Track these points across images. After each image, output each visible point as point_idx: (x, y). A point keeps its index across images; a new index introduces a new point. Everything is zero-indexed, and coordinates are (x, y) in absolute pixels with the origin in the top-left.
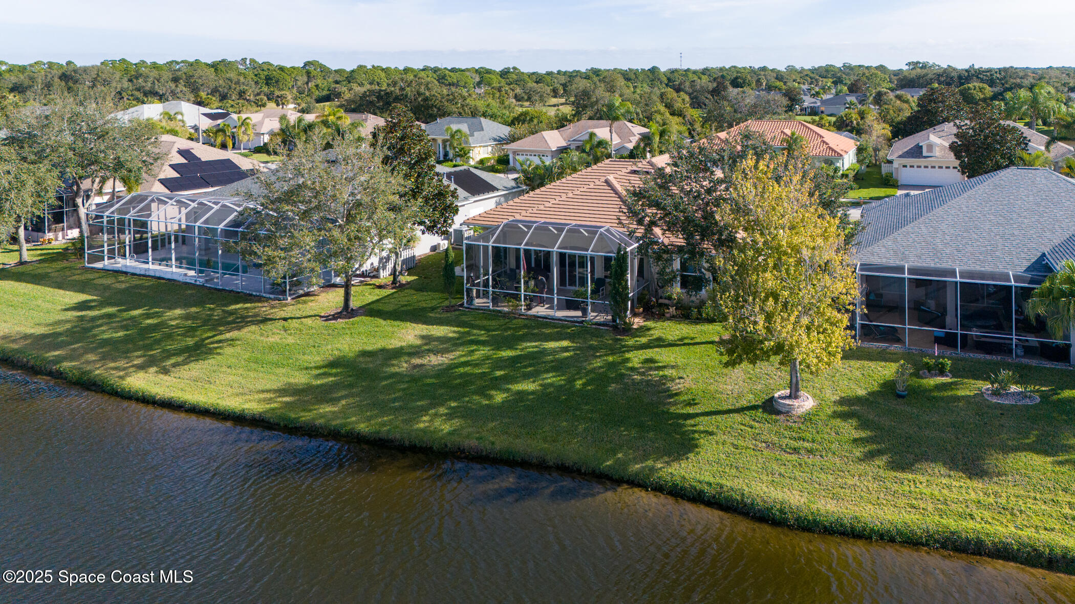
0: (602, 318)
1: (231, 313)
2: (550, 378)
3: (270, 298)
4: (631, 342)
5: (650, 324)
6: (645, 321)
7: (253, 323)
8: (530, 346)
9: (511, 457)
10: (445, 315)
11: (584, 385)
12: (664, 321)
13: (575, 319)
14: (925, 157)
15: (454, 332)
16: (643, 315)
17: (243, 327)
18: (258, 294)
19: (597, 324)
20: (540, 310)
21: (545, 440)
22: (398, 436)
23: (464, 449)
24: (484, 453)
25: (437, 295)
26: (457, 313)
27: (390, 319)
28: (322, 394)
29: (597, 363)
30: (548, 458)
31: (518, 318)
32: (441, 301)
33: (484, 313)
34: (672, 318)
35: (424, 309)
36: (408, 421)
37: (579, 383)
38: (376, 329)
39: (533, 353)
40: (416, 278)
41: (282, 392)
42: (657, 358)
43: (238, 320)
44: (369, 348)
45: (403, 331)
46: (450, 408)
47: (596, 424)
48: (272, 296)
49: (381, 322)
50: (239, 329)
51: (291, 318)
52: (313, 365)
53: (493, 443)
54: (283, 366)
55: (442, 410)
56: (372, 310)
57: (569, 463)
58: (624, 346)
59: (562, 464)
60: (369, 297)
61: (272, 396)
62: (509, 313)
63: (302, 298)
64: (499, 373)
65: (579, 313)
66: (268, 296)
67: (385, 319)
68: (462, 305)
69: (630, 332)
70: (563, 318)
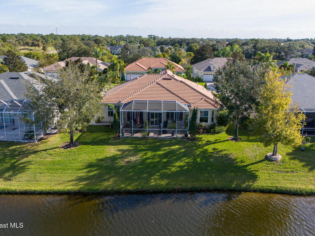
2: (186, 160)
7: (30, 154)
8: (166, 149)
13: (171, 137)
14: (213, 71)
18: (17, 141)
27: (95, 145)
28: (98, 178)
29: (197, 152)
32: (107, 136)
36: (146, 183)
37: (198, 160)
39: (170, 151)
42: (216, 148)
54: (67, 169)
55: (156, 177)
61: (77, 182)
62: (142, 137)
66: (24, 141)
67: (93, 146)
68: (119, 136)
69: (196, 140)
70: (165, 137)
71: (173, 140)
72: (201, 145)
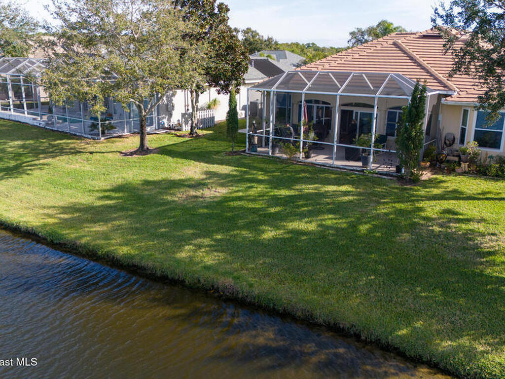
0: (384, 169)
1: (54, 146)
2: (330, 220)
3: (88, 138)
4: (423, 192)
5: (440, 177)
6: (433, 174)
7: (67, 154)
8: (309, 189)
9: (272, 305)
10: (228, 157)
11: (370, 231)
12: (456, 176)
13: (355, 168)
15: (236, 171)
16: (430, 169)
17: (57, 156)
18: (80, 134)
19: (378, 173)
20: (319, 159)
21: (315, 291)
22: (150, 264)
23: (218, 288)
24: (240, 296)
25: (224, 144)
26: (238, 156)
28: (94, 214)
29: (383, 210)
30: (317, 312)
31: (296, 164)
32: (227, 147)
33: (263, 158)
34: (464, 173)
35: (210, 153)
37: (364, 228)
38: (163, 164)
39: (310, 194)
40: (212, 132)
41: (65, 209)
42: (457, 209)
43: (57, 151)
44: (151, 179)
45: (185, 168)
46: (216, 240)
47: (381, 279)
48: (90, 136)
49: (170, 159)
50: (53, 157)
51: (97, 152)
52: (97, 188)
53: (251, 286)
54: (71, 188)
55: (206, 241)
56: (164, 151)
57: (345, 324)
58: (413, 196)
59: (335, 324)
60: (168, 142)
62: (288, 159)
63: (113, 139)
64: (272, 210)
65: (360, 164)
66: (86, 136)
68: (244, 151)
70: (342, 167)
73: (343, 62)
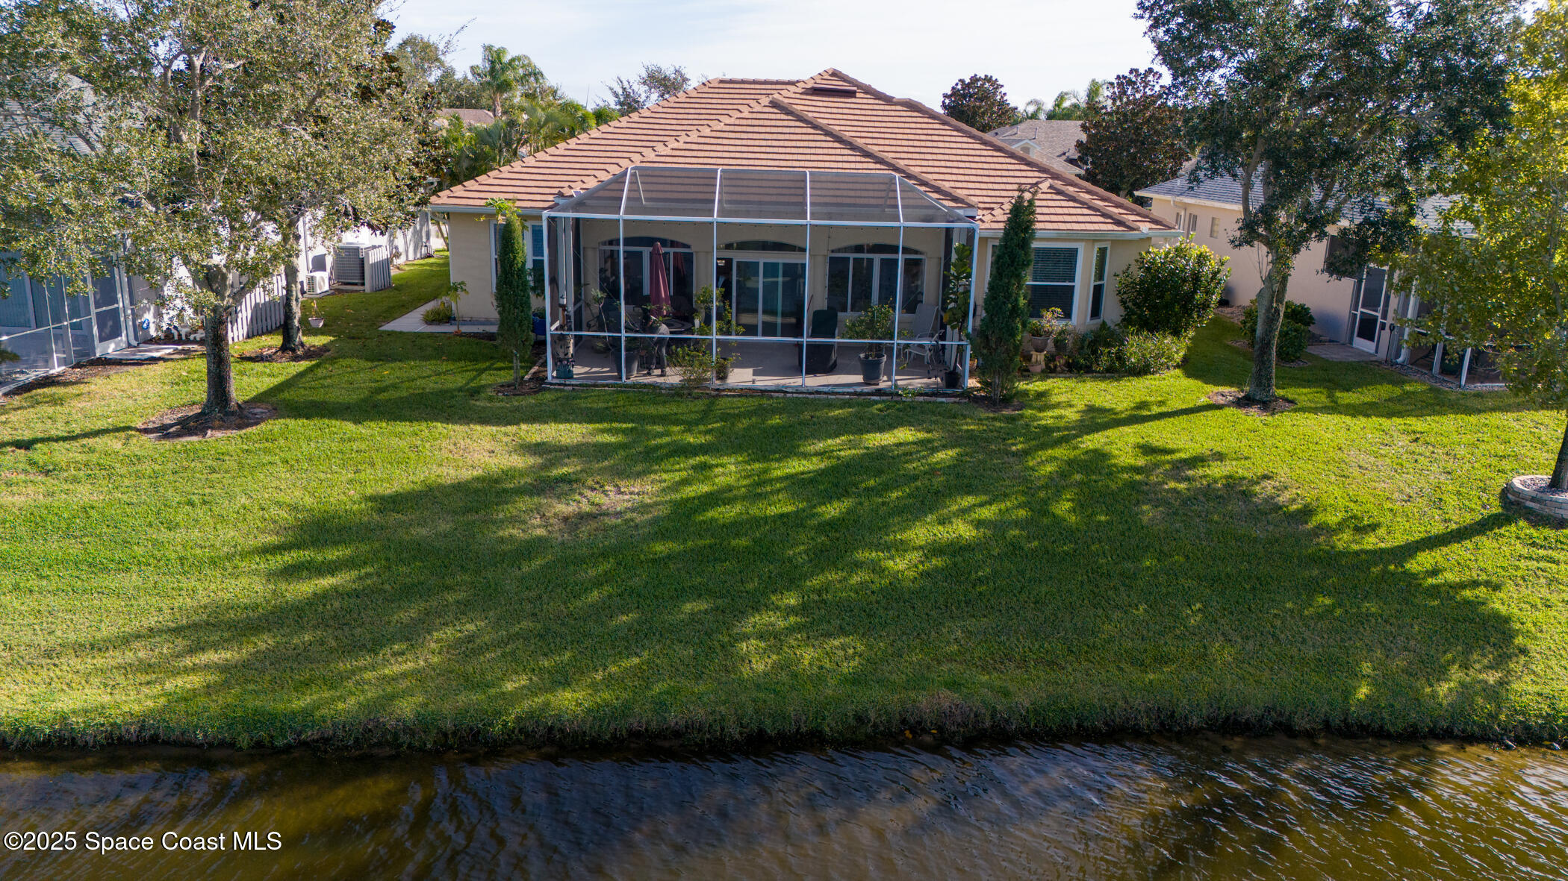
19: (921, 393)
24: (987, 723)
34: (1047, 373)
37: (1063, 511)
51: (44, 440)
56: (294, 406)
64: (832, 510)
65: (857, 378)
68: (541, 381)
69: (1015, 402)
70: (826, 389)
71: (876, 402)
72: (1058, 429)
73: (681, 145)
